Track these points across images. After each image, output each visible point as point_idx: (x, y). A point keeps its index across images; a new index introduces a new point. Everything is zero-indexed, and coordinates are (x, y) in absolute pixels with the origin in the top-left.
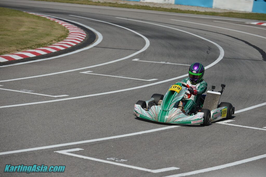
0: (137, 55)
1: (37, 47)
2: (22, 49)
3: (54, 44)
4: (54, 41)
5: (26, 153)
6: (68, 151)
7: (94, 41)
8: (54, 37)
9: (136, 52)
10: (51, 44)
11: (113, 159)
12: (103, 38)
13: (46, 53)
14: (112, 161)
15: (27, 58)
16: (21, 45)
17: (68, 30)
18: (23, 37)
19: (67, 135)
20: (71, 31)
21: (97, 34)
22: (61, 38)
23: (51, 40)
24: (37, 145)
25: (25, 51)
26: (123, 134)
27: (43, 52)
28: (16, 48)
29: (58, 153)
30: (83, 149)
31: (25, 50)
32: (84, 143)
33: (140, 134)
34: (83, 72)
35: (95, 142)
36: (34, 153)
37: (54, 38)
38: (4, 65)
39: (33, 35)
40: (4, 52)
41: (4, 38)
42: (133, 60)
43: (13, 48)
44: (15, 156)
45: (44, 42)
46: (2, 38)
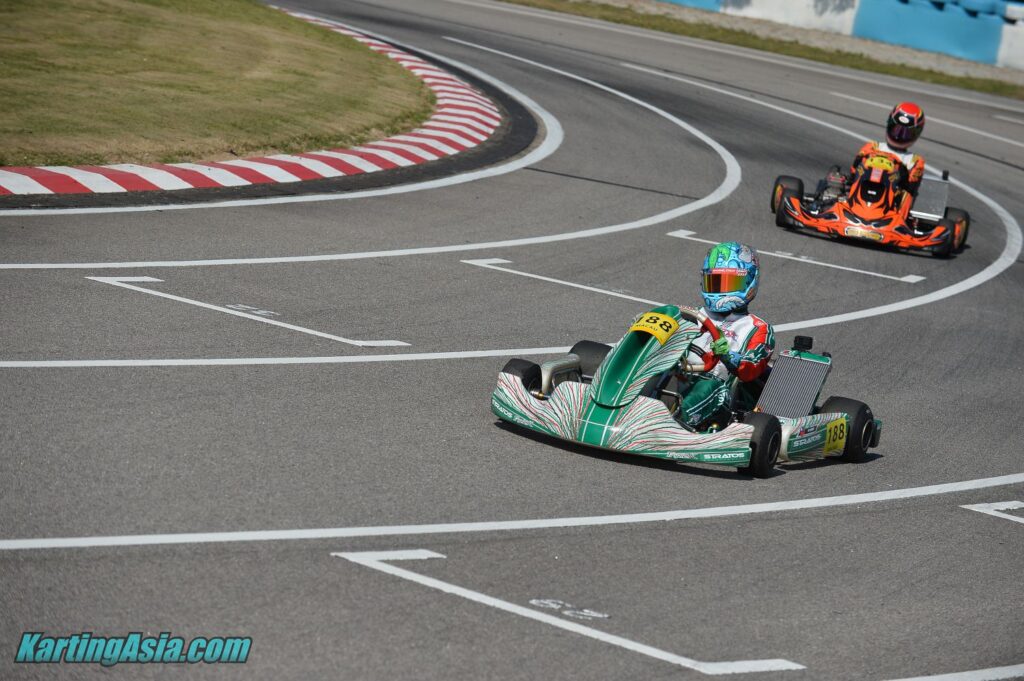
0: (688, 216)
1: (310, 148)
2: (248, 148)
3: (373, 140)
4: (374, 131)
5: (223, 549)
6: (386, 559)
7: (527, 146)
8: (377, 113)
9: (684, 204)
10: (361, 142)
11: (554, 606)
12: (564, 140)
13: (339, 174)
14: (550, 612)
15: (264, 185)
16: (248, 132)
17: (432, 92)
18: (257, 102)
19: (389, 495)
20: (442, 98)
21: (541, 119)
22: (403, 122)
23: (366, 124)
24: (268, 523)
25: (261, 156)
26: (603, 515)
27: (328, 166)
28: (227, 141)
29: (347, 560)
30: (445, 557)
31: (260, 153)
32: (448, 534)
33: (668, 519)
34: (477, 258)
35: (492, 532)
36: (255, 552)
37: (374, 118)
38: (174, 203)
39: (296, 101)
40: (180, 154)
41: (186, 100)
42: (670, 234)
43: (217, 141)
44: (180, 556)
45: (336, 131)
46: (178, 100)
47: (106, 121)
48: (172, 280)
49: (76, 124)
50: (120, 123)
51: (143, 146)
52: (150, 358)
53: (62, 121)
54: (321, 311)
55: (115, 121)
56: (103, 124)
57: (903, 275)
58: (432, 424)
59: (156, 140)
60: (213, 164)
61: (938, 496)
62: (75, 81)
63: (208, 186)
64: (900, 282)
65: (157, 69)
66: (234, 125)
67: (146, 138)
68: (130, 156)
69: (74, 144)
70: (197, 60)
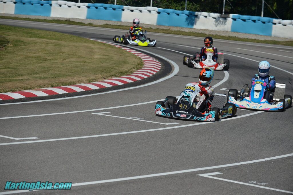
0: (222, 84)
1: (121, 75)
2: (108, 77)
4: (133, 69)
5: (171, 176)
6: (210, 175)
8: (132, 64)
9: (219, 81)
10: (132, 72)
11: (254, 183)
12: (179, 67)
13: (132, 81)
15: (116, 86)
16: (105, 72)
17: (139, 57)
18: (102, 65)
19: (200, 160)
20: (144, 59)
21: (170, 62)
22: (138, 66)
24: (177, 169)
25: (111, 78)
26: (252, 160)
27: (129, 80)
29: (201, 176)
30: (222, 173)
31: (110, 78)
32: (219, 168)
33: (267, 160)
35: (229, 167)
36: (179, 176)
37: (132, 66)
38: (98, 93)
39: (111, 63)
40: (92, 80)
41: (86, 65)
42: (221, 89)
43: (99, 75)
44: (163, 178)
45: (125, 70)
46: (84, 65)
47: (70, 73)
48: (112, 112)
49: (64, 74)
50: (74, 73)
51: (83, 78)
52: (122, 132)
53: (60, 74)
55: (73, 72)
56: (70, 74)
58: (197, 142)
59: (85, 77)
60: (101, 82)
62: (57, 63)
63: (103, 88)
65: (72, 58)
66: (101, 71)
67: (82, 76)
68: (81, 81)
69: (67, 79)
70: (79, 54)
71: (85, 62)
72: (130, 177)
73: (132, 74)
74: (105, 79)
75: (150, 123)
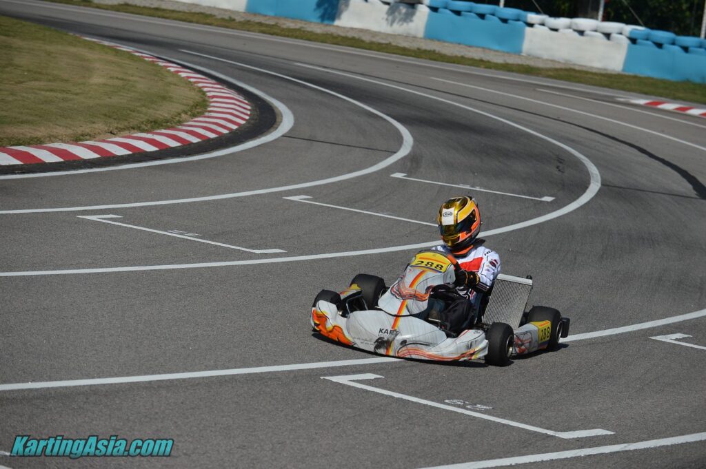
0: (396, 163)
1: (152, 127)
2: (121, 130)
3: (189, 121)
4: (183, 115)
5: (260, 377)
6: (353, 379)
8: (181, 104)
9: (390, 156)
10: (180, 123)
11: (459, 403)
12: (294, 116)
13: (179, 144)
14: (459, 406)
15: (139, 153)
17: (200, 88)
18: (109, 100)
20: (210, 91)
21: (272, 103)
22: (196, 108)
23: (180, 111)
24: (275, 361)
25: (129, 134)
27: (171, 140)
28: (106, 126)
29: (332, 381)
30: (383, 377)
31: (126, 133)
32: (377, 364)
34: (291, 196)
36: (279, 378)
37: (181, 108)
39: (131, 97)
40: (82, 135)
41: (71, 100)
42: (392, 176)
43: (100, 126)
44: (239, 381)
45: (164, 117)
46: (65, 100)
47: (32, 115)
48: (127, 215)
49: (15, 118)
50: (40, 117)
51: (60, 131)
52: (146, 265)
53: (6, 116)
54: (223, 232)
55: (37, 115)
56: (31, 118)
57: (541, 197)
59: (67, 127)
60: (104, 141)
61: (634, 332)
63: (108, 156)
64: (541, 202)
65: (37, 80)
66: (105, 115)
67: (60, 126)
68: (56, 137)
69: (21, 131)
70: (55, 72)
71: (68, 92)
72: (160, 373)
73: (180, 127)
74: (114, 134)
75: (216, 246)
